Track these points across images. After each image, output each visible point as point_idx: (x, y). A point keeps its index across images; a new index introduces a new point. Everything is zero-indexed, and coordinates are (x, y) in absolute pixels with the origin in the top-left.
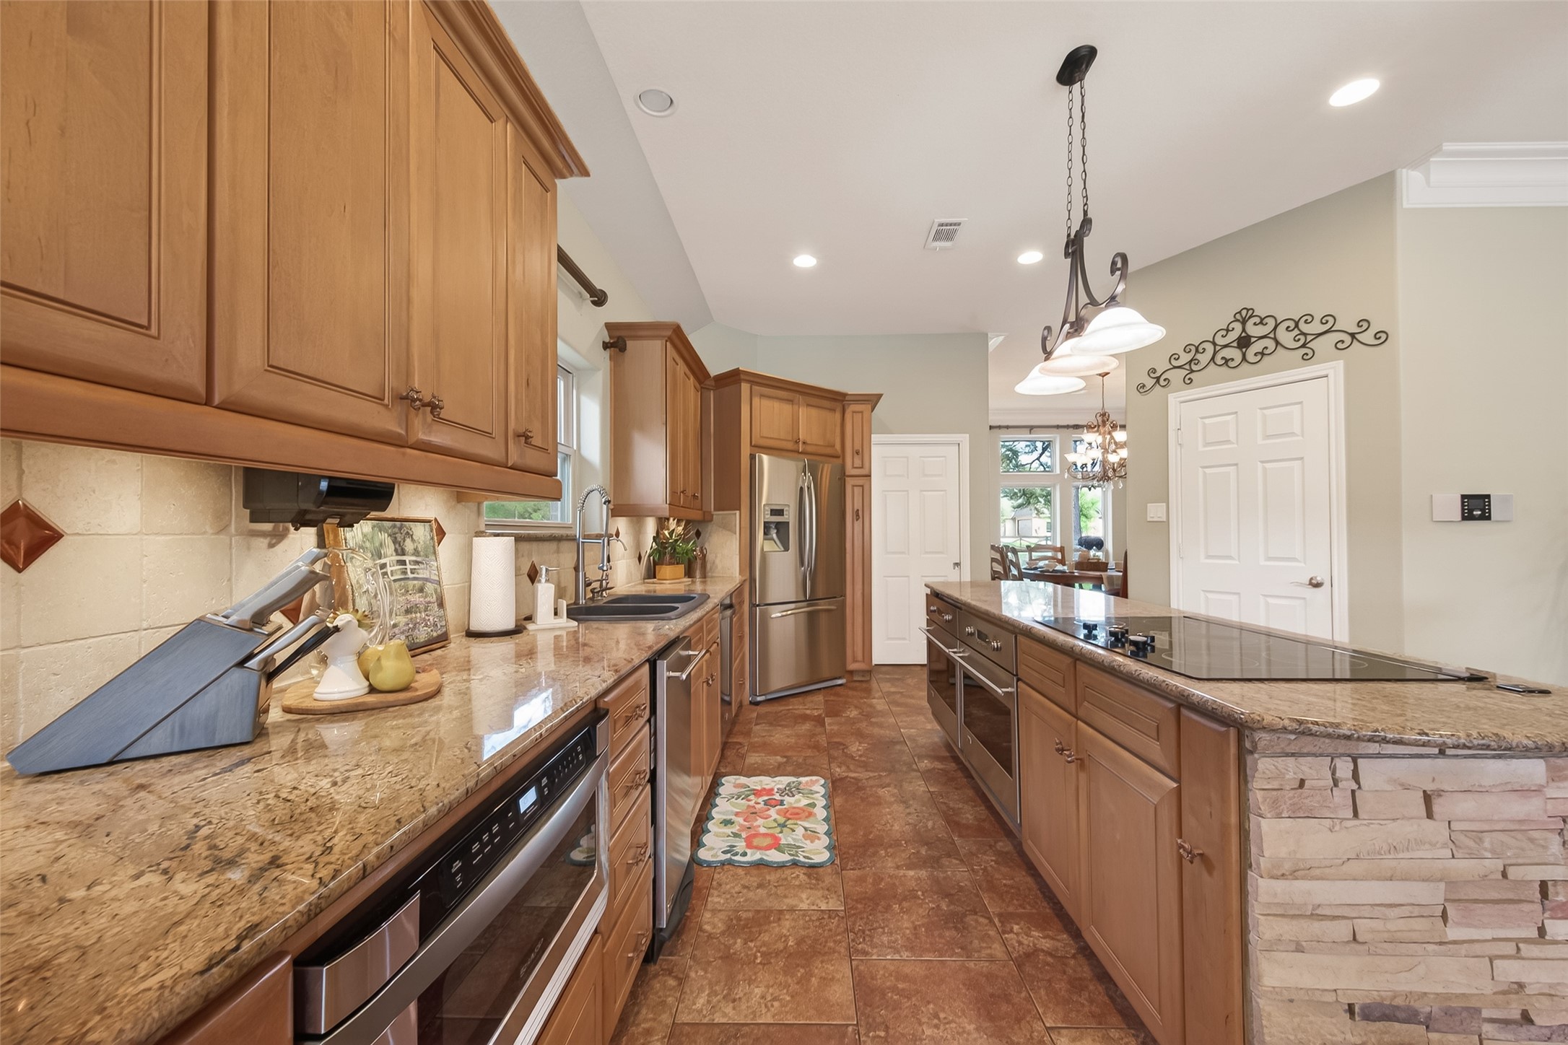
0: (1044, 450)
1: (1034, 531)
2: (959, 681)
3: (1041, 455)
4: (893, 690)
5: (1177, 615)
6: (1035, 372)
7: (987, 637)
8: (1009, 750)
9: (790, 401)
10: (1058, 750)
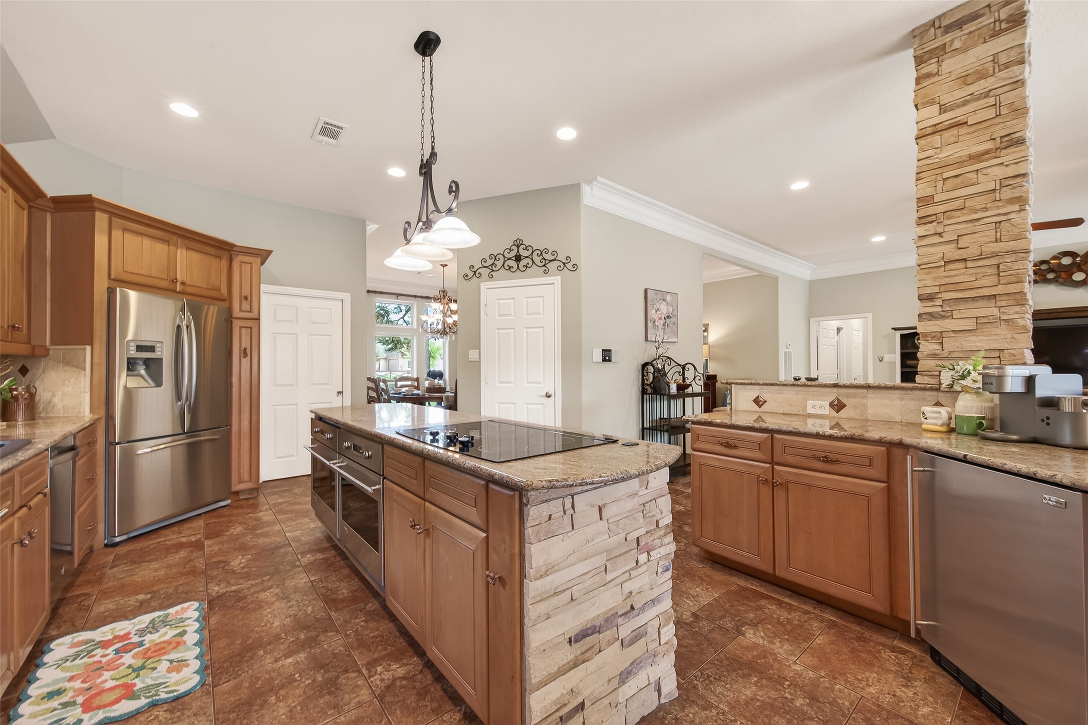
0: (407, 312)
1: (400, 367)
2: (338, 484)
3: (405, 315)
4: (280, 501)
5: (484, 420)
6: (399, 252)
7: (360, 449)
8: (376, 530)
10: (411, 526)
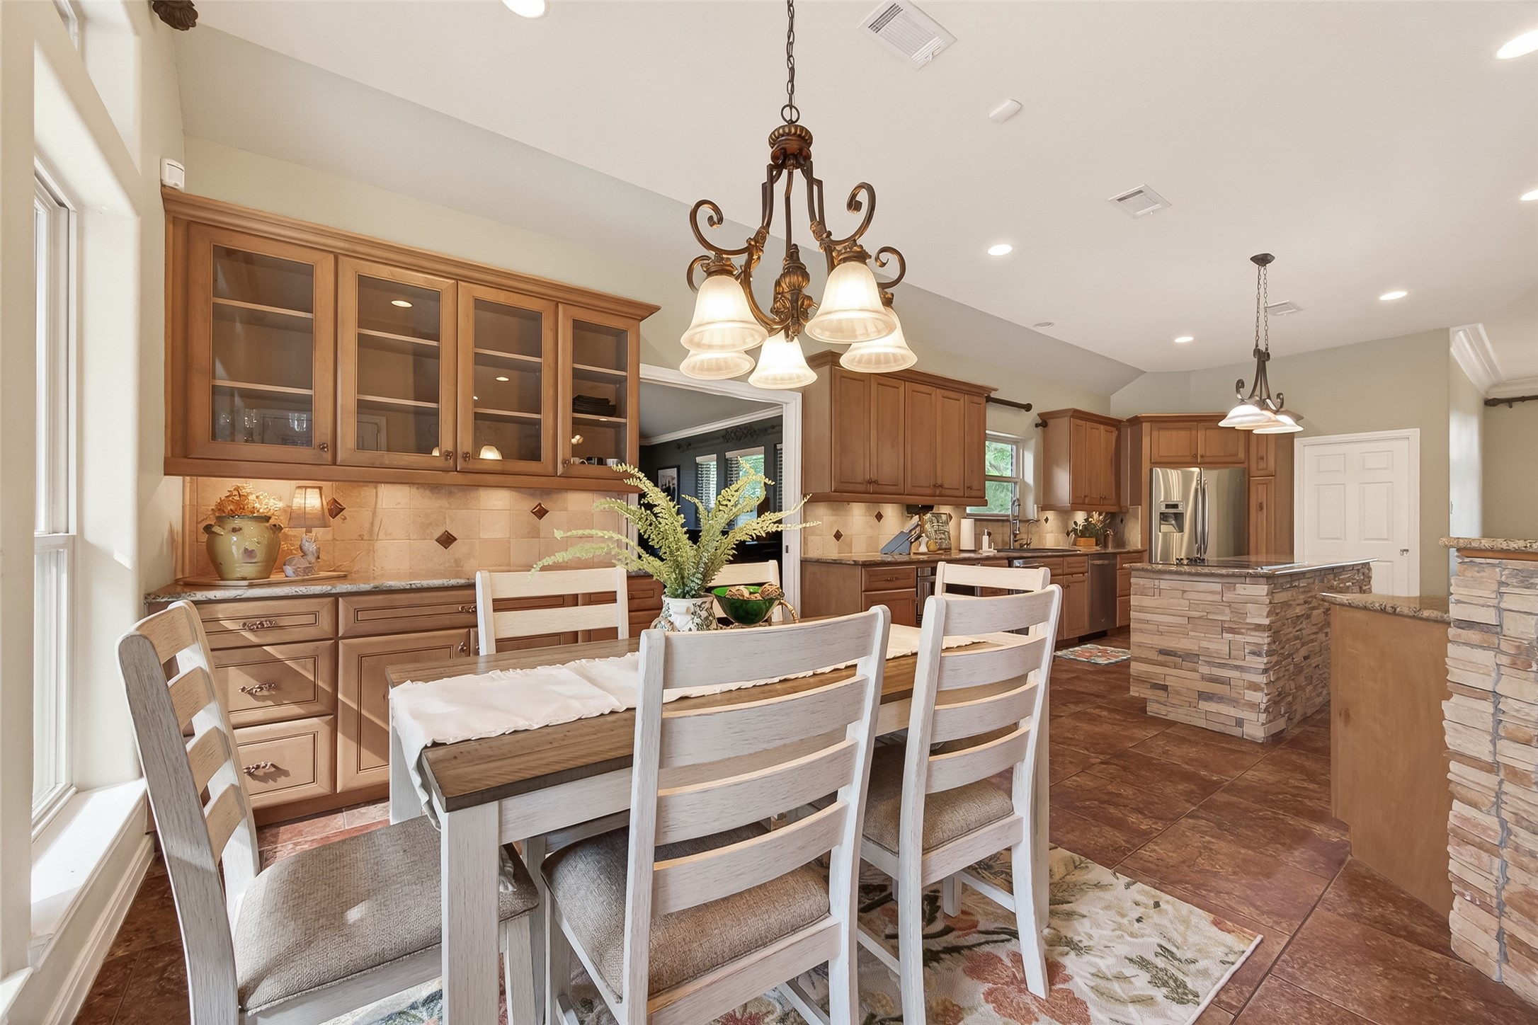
9: (1189, 429)
